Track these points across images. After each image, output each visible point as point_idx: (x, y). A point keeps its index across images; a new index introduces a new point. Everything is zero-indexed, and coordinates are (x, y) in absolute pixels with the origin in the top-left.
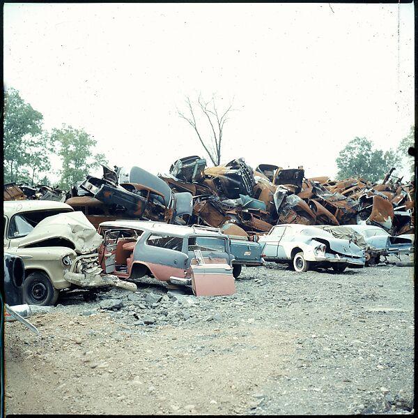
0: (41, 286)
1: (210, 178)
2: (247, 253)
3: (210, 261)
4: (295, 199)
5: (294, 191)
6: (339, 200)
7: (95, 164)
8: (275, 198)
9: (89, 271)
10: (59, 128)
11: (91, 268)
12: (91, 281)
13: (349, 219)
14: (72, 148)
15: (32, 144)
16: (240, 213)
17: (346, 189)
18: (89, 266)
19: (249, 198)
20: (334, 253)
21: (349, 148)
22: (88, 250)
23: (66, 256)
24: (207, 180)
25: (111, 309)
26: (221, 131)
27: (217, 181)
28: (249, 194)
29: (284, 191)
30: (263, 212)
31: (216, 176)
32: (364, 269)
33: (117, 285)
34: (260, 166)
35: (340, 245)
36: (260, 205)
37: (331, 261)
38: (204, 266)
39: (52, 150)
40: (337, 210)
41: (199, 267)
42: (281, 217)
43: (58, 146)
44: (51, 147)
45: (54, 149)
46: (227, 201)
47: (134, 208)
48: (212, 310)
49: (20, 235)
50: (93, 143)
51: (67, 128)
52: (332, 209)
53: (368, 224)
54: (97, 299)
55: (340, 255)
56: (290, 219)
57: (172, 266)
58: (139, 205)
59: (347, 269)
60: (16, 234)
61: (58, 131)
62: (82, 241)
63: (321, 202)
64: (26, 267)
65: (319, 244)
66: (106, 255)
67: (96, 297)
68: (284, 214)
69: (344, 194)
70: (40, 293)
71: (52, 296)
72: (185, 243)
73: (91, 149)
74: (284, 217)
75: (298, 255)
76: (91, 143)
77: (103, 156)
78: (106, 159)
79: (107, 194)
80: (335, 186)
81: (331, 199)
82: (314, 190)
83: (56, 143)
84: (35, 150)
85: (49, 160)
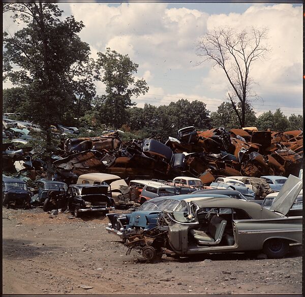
1: (202, 139)
4: (255, 155)
6: (289, 155)
8: (239, 156)
12: (126, 203)
14: (115, 73)
16: (218, 163)
18: (126, 198)
19: (226, 153)
22: (125, 193)
23: (119, 195)
24: (200, 141)
26: (247, 70)
27: (207, 141)
29: (244, 152)
30: (235, 163)
31: (207, 138)
33: (134, 204)
36: (233, 157)
39: (97, 78)
40: (285, 162)
43: (103, 73)
45: (99, 77)
46: (212, 155)
51: (111, 53)
58: (153, 163)
61: (103, 55)
62: (124, 190)
66: (132, 194)
69: (295, 151)
73: (133, 75)
77: (144, 82)
78: (147, 86)
81: (283, 154)
83: (100, 71)
84: (81, 78)
85: (94, 87)
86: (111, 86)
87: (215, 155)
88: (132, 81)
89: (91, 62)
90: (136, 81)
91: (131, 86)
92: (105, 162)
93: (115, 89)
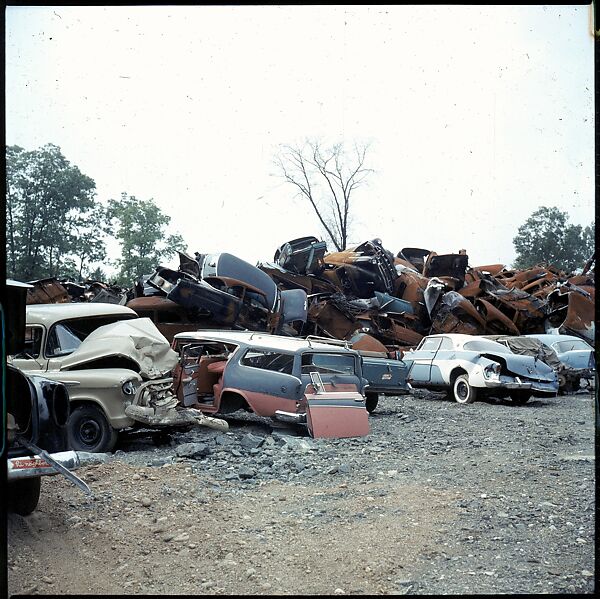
0: (92, 425)
1: (331, 269)
2: (386, 377)
3: (334, 388)
4: (456, 297)
5: (453, 287)
6: (519, 299)
7: (169, 250)
8: (426, 297)
9: (161, 403)
10: (118, 199)
11: (163, 398)
12: (163, 416)
13: (533, 326)
14: (136, 227)
15: (81, 223)
16: (375, 318)
17: (530, 282)
18: (160, 395)
19: (388, 297)
20: (513, 375)
21: (532, 223)
22: (158, 373)
23: (128, 382)
24: (328, 272)
25: (192, 457)
26: (346, 201)
27: (341, 272)
28: (387, 291)
29: (439, 287)
30: (410, 317)
31: (341, 265)
32: (558, 399)
33: (200, 422)
34: (405, 251)
35: (522, 364)
36: (404, 306)
37: (508, 387)
38: (324, 394)
39: (107, 231)
40: (517, 313)
41: (317, 397)
42: (436, 324)
43: (117, 224)
44: (106, 226)
45: (111, 230)
46: (357, 302)
47: (223, 312)
48: (336, 459)
49: (63, 352)
50: (166, 220)
51: (128, 199)
52: (510, 312)
53: (561, 333)
54: (173, 443)
55: (522, 378)
56: (449, 326)
57: (277, 395)
58: (231, 308)
59: (532, 399)
60: (57, 351)
61: (116, 204)
62: (150, 360)
63: (493, 301)
64: (72, 397)
65: (491, 362)
66: (184, 380)
67: (170, 439)
68: (439, 319)
69: (526, 290)
70: (91, 434)
71: (108, 438)
72: (297, 362)
73: (162, 228)
74: (439, 324)
75: (460, 379)
76: (162, 220)
77: (180, 238)
78: (183, 243)
79: (185, 293)
80: (513, 278)
81: (507, 298)
82: (483, 284)
83: (113, 221)
84: (83, 231)
85: (103, 245)
86: (129, 247)
87: (364, 302)
88: (160, 236)
89: (97, 208)
90: (167, 236)
91: (161, 245)
93: (135, 253)
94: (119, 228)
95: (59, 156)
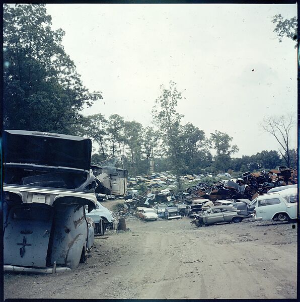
1: (255, 177)
7: (232, 151)
15: (202, 145)
26: (287, 136)
28: (267, 182)
39: (211, 147)
43: (213, 144)
44: (210, 145)
46: (260, 184)
51: (217, 133)
73: (230, 143)
76: (230, 139)
77: (236, 146)
78: (238, 148)
79: (220, 191)
84: (202, 148)
85: (209, 152)
86: (219, 150)
87: (262, 184)
88: (229, 146)
89: (206, 140)
90: (232, 146)
91: (230, 149)
92: (207, 194)
93: (221, 152)
94: (215, 145)
95: (191, 125)
